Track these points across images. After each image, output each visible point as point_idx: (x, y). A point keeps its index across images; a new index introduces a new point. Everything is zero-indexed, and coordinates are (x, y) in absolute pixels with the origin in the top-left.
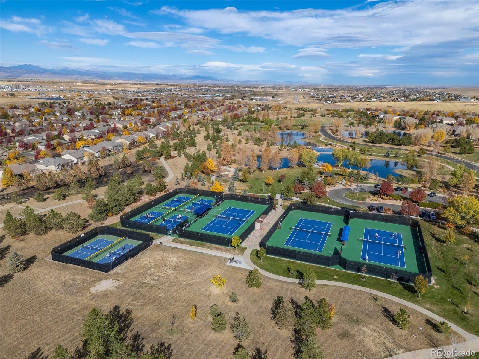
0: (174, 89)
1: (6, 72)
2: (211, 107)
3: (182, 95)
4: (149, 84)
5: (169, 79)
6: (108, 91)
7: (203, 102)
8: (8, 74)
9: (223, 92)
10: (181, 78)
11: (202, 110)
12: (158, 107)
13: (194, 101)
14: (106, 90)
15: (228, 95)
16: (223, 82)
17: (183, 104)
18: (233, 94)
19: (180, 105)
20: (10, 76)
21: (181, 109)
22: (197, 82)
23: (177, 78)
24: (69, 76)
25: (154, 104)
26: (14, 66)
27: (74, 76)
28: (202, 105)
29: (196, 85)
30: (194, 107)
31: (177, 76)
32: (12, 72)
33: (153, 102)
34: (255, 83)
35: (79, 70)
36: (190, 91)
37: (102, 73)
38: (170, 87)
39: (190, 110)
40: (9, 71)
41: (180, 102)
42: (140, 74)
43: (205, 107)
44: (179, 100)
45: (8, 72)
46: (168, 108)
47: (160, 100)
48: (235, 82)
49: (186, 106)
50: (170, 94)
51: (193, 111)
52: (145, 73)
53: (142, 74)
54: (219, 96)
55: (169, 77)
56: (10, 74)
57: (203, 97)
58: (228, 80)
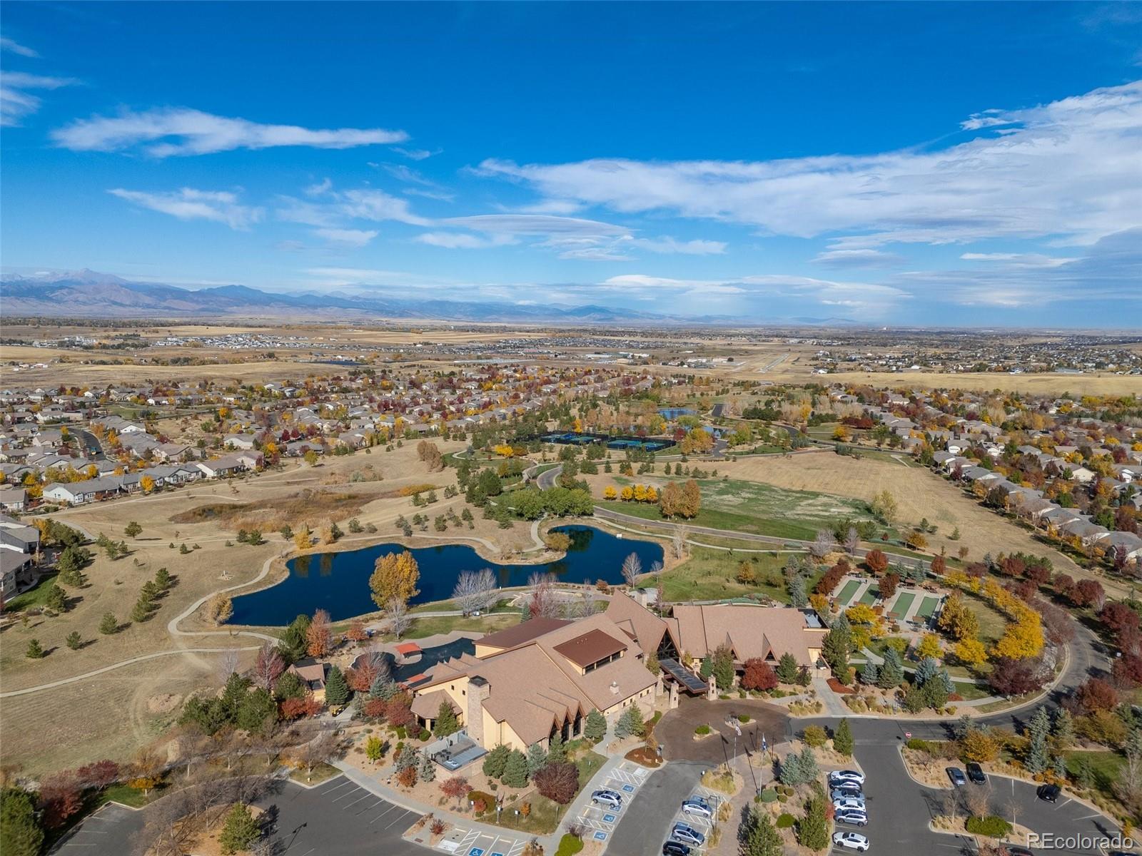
0: (540, 343)
1: (193, 301)
2: (600, 379)
3: (556, 356)
4: (490, 330)
5: (529, 315)
6: (418, 346)
7: (590, 371)
8: (198, 307)
9: (637, 347)
10: (557, 312)
11: (584, 384)
12: (525, 379)
13: (576, 370)
14: (415, 344)
15: (644, 355)
16: (649, 321)
17: (558, 375)
18: (656, 352)
19: (554, 376)
20: (203, 310)
21: (555, 383)
22: (589, 322)
23: (546, 312)
24: (319, 310)
25: (518, 375)
26: (209, 289)
27: (328, 309)
28: (586, 377)
29: (585, 331)
30: (574, 379)
31: (547, 309)
32: (206, 303)
33: (515, 371)
34: (722, 322)
35: (339, 297)
36: (573, 346)
37: (387, 302)
38: (535, 336)
39: (568, 383)
40: (200, 299)
41: (554, 371)
42: (468, 304)
43: (589, 380)
44: (552, 369)
45: (197, 302)
46: (538, 381)
47: (525, 369)
48: (676, 319)
49: (562, 378)
50: (534, 353)
51: (572, 385)
52: (477, 301)
53: (472, 305)
54: (625, 357)
55: (530, 312)
56: (203, 306)
57: (596, 360)
58: (662, 317)
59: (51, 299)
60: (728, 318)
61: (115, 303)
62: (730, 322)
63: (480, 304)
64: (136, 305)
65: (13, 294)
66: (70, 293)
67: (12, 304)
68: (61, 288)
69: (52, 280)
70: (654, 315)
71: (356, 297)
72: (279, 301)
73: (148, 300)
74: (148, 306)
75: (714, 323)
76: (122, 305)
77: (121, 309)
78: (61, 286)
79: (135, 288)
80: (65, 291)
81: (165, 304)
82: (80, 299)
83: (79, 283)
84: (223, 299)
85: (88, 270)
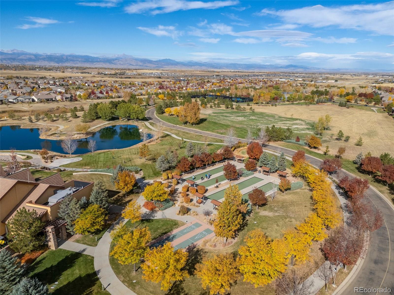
6: (214, 76)
10: (276, 67)
15: (300, 79)
20: (156, 67)
23: (273, 67)
24: (193, 67)
26: (159, 60)
27: (196, 67)
32: (158, 64)
34: (346, 71)
40: (156, 63)
42: (244, 64)
45: (155, 64)
48: (325, 69)
52: (247, 63)
53: (245, 65)
55: (266, 67)
58: (319, 69)
59: (113, 63)
60: (347, 69)
61: (131, 65)
62: (348, 71)
63: (248, 64)
64: (137, 65)
65: (103, 62)
66: (118, 61)
67: (102, 65)
68: (116, 60)
69: (114, 57)
70: (316, 68)
71: (206, 63)
72: (180, 64)
73: (141, 64)
74: (140, 66)
75: (341, 71)
76: (133, 65)
77: (132, 66)
78: (116, 59)
79: (136, 60)
80: (117, 61)
81: (145, 65)
82: (121, 63)
83: (122, 58)
84: (163, 63)
85: (124, 54)
